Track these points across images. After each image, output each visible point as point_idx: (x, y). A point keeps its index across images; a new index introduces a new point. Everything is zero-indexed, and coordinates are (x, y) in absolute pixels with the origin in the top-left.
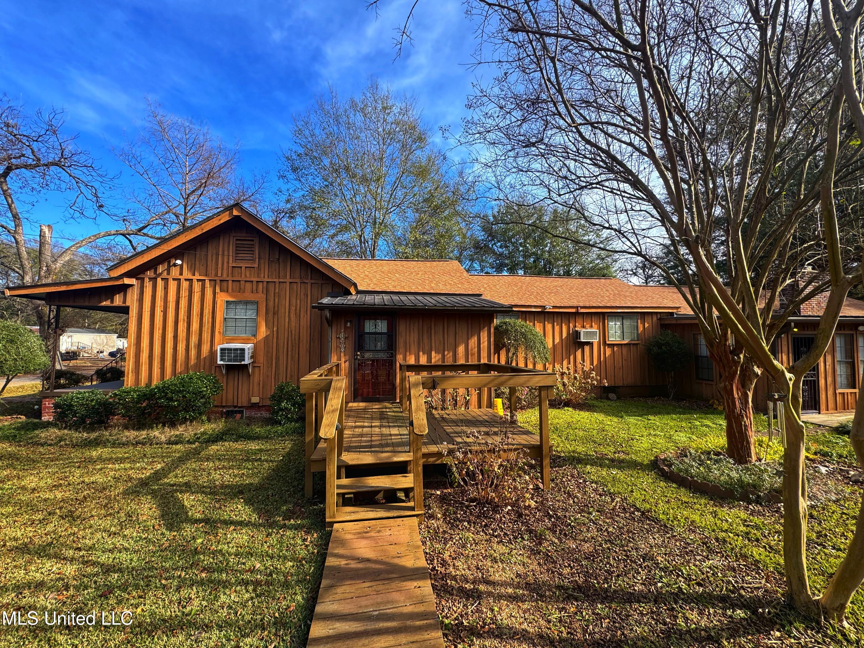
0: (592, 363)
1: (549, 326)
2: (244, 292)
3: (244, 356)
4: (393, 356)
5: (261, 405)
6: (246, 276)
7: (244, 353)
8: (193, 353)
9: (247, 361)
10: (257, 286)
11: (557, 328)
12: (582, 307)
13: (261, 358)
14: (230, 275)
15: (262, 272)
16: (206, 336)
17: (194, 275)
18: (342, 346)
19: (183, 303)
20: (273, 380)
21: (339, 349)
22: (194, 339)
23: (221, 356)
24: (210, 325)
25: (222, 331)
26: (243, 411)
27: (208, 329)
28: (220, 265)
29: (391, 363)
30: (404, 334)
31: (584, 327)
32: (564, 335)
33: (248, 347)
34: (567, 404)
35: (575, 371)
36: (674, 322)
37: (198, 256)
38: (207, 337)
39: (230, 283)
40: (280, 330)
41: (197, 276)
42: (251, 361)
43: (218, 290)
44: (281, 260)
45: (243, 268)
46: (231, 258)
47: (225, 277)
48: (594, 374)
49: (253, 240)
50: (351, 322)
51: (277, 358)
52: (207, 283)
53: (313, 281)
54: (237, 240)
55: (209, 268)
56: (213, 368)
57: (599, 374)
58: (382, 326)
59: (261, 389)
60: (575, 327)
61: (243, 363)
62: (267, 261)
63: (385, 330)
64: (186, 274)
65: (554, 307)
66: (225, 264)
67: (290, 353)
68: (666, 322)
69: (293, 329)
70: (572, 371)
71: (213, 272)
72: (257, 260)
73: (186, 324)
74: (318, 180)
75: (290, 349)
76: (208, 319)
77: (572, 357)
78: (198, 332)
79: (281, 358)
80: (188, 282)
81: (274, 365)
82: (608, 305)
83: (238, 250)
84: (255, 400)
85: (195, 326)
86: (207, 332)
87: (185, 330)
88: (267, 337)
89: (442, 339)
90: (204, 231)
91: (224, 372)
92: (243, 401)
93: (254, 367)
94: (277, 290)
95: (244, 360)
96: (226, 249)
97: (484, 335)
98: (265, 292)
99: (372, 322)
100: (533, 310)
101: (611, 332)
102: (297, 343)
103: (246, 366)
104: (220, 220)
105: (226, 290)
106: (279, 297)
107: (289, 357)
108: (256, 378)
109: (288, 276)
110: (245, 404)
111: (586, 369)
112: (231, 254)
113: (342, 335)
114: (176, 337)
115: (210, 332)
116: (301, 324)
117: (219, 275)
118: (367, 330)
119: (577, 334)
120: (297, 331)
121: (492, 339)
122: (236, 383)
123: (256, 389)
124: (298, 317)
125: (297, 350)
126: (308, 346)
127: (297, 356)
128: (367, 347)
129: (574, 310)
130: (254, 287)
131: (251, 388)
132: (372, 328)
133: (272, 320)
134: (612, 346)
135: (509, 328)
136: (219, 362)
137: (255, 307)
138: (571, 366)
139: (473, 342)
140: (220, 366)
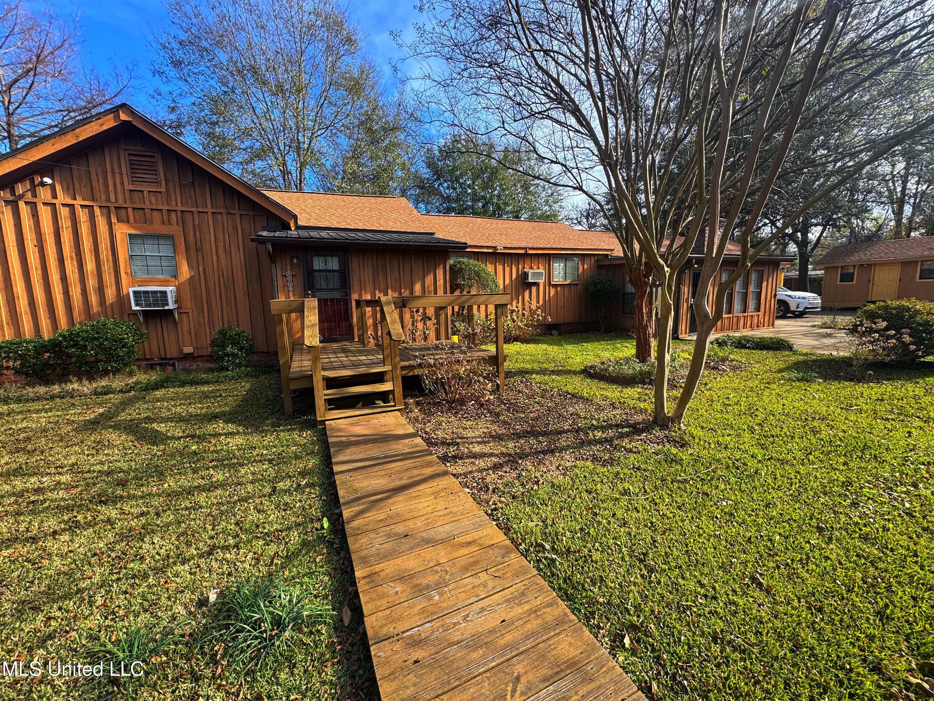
0: (538, 302)
1: (500, 268)
2: (152, 223)
3: (167, 300)
4: (347, 295)
5: (196, 355)
6: (151, 203)
7: (166, 297)
8: (94, 299)
9: (171, 306)
10: (169, 216)
11: (507, 269)
12: (531, 249)
13: (188, 303)
14: (128, 202)
15: (173, 198)
16: (108, 278)
17: (75, 199)
18: (290, 285)
19: (66, 236)
20: (207, 328)
21: (286, 288)
22: (92, 283)
23: (136, 301)
24: (111, 264)
25: (129, 271)
26: (174, 364)
27: (109, 269)
28: (111, 188)
29: (346, 302)
30: (357, 272)
31: (531, 268)
32: (514, 276)
33: (170, 290)
34: (516, 339)
35: (524, 309)
36: (608, 263)
37: (75, 173)
38: (110, 279)
39: (130, 211)
40: (207, 270)
41: (79, 202)
42: (175, 306)
43: (114, 220)
44: (196, 184)
45: (145, 193)
46: (125, 177)
47: (121, 203)
48: (539, 312)
49: (154, 157)
50: (297, 258)
51: (209, 302)
52: (97, 211)
53: (242, 212)
54: (129, 154)
55: (96, 191)
56: (126, 316)
57: (544, 311)
58: (334, 264)
59: (193, 337)
60: (524, 268)
61: (166, 308)
62: (177, 184)
63: (336, 267)
64: (62, 197)
65: (505, 248)
66: (119, 186)
67: (224, 297)
68: (602, 263)
69: (224, 268)
70: (520, 309)
71: (103, 197)
72: (163, 182)
73: (75, 263)
74: (213, 82)
75: (223, 292)
76: (107, 256)
77: (520, 298)
78: (95, 273)
79: (213, 302)
80: (67, 209)
81: (206, 311)
82: (554, 246)
83: (133, 167)
84: (188, 350)
85: (90, 265)
86: (109, 273)
87: (76, 270)
88: (192, 278)
89: (397, 277)
90: (80, 139)
91: (142, 320)
92: (173, 352)
93: (180, 313)
94: (197, 222)
95: (168, 305)
96: (116, 166)
97: (440, 273)
98: (180, 223)
99: (321, 258)
100: (485, 250)
101: (556, 273)
102: (232, 285)
103: (171, 311)
104: (102, 125)
105: (125, 219)
106: (200, 230)
107: (224, 302)
108: (185, 325)
109: (209, 205)
110: (175, 355)
111: (534, 307)
112: (124, 172)
113: (288, 273)
114: (64, 279)
115: (112, 272)
116: (234, 262)
117: (113, 199)
118: (316, 267)
119: (526, 275)
120: (230, 270)
121: (448, 277)
122: (160, 332)
123: (187, 338)
124: (229, 254)
125: (232, 294)
126: (245, 288)
127: (233, 299)
128: (317, 286)
129: (522, 252)
130: (165, 218)
131: (180, 337)
132: (321, 265)
133: (195, 258)
134: (555, 286)
135: (464, 266)
136: (134, 308)
137: (170, 242)
138: (520, 305)
139: (429, 279)
140: (135, 313)
